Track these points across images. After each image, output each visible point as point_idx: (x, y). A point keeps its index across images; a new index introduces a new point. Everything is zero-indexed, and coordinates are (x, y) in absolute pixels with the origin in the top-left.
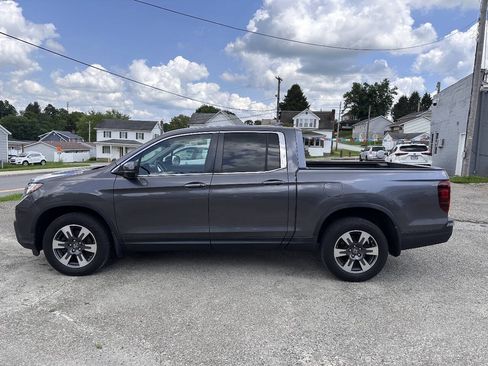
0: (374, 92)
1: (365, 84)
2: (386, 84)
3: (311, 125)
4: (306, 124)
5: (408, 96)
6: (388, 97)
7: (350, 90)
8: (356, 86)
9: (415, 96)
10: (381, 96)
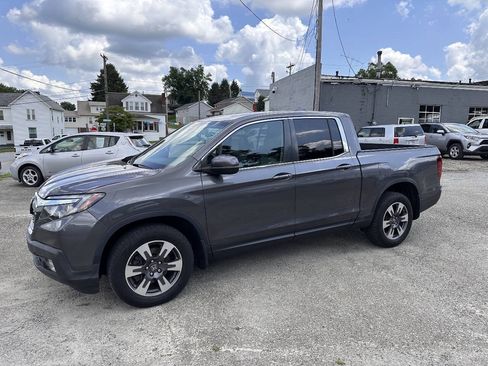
0: (191, 77)
1: (182, 69)
2: (201, 71)
3: (142, 108)
4: (137, 108)
5: (220, 83)
6: (204, 83)
7: (168, 74)
8: (174, 70)
9: (225, 82)
10: (197, 82)
